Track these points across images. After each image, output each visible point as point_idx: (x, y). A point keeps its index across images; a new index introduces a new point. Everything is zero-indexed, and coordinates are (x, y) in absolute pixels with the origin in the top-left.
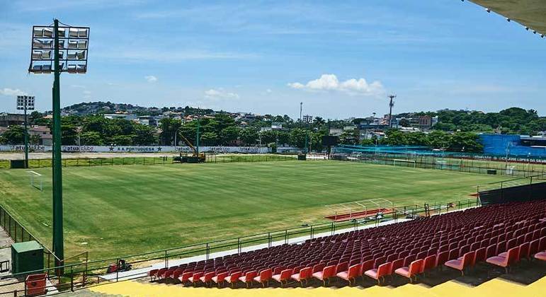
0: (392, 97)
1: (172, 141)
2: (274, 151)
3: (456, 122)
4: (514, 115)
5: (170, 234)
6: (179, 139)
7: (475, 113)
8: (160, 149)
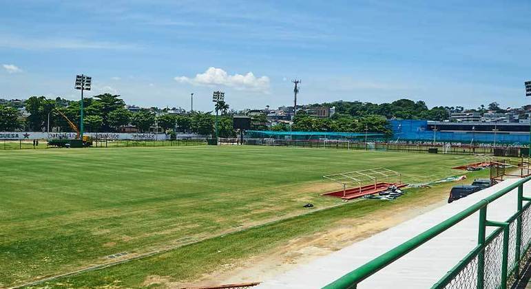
0: (296, 83)
1: (42, 126)
2: (173, 138)
3: (353, 113)
4: (404, 106)
5: (68, 232)
6: (52, 125)
7: (369, 104)
8: (26, 136)
